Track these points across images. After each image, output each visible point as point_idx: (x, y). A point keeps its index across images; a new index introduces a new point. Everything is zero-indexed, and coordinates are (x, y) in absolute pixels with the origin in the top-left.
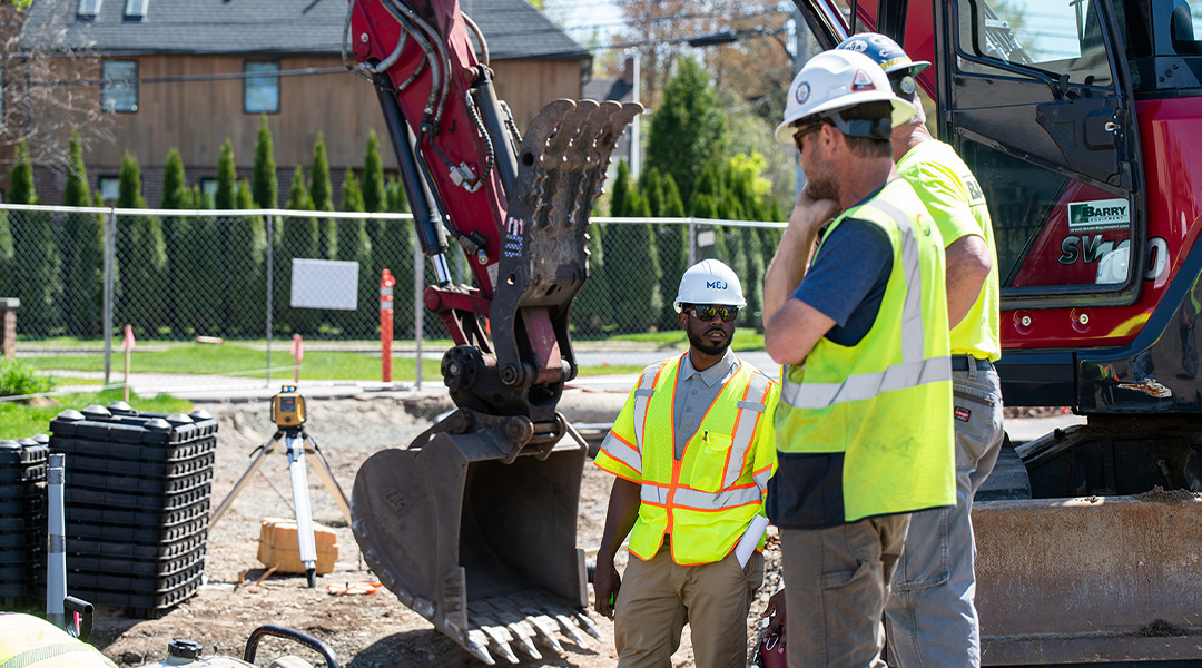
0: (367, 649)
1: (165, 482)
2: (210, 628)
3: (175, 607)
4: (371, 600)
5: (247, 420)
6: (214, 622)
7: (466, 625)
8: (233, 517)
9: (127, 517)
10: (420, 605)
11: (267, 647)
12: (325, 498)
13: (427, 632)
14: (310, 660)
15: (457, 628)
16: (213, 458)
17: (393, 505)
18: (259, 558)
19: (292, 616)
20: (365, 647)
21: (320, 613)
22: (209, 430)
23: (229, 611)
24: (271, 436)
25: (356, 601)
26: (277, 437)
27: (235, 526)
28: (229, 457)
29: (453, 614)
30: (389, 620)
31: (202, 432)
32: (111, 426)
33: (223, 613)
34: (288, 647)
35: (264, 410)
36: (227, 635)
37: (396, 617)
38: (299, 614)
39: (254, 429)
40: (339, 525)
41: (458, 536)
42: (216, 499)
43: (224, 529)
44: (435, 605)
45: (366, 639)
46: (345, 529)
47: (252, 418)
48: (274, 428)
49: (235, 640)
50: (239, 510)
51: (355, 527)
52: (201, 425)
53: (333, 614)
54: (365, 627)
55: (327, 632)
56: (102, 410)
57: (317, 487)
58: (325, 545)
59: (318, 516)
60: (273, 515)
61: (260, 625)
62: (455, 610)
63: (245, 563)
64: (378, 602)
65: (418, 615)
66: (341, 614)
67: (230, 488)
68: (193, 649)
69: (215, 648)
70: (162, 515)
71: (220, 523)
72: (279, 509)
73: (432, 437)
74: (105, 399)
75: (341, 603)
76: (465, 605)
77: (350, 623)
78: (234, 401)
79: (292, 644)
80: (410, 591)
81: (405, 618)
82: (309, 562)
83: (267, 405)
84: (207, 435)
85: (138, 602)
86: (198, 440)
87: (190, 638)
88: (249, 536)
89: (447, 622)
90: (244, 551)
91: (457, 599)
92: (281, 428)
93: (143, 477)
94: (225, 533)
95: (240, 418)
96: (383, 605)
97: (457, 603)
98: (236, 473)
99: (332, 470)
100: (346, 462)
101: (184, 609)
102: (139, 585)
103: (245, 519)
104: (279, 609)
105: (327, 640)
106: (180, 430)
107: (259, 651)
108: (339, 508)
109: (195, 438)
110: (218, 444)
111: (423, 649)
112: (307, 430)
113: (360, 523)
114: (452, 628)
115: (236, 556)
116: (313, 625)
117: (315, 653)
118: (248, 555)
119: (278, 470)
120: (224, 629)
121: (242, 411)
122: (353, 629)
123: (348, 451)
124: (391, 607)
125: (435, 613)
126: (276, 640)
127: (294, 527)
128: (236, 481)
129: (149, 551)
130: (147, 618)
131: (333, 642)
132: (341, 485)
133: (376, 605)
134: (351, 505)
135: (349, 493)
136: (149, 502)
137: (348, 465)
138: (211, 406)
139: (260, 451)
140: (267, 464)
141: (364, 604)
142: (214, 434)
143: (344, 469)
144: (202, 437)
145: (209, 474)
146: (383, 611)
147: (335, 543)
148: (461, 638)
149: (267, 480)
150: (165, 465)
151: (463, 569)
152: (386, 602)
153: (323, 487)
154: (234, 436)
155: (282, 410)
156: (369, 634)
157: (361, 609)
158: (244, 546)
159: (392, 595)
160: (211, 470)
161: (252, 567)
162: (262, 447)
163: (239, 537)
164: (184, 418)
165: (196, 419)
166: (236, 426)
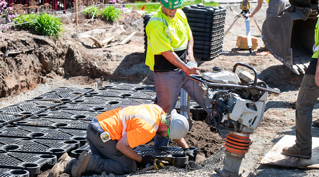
0: (265, 70)
1: (212, 25)
2: (224, 63)
3: (214, 58)
4: (266, 57)
5: (234, 8)
6: (225, 62)
7: (292, 64)
8: (230, 34)
9: (202, 34)
10: (279, 58)
11: (238, 69)
12: (254, 29)
13: (281, 66)
14: (250, 72)
15: (290, 65)
16: (225, 18)
17: (273, 31)
18: (237, 45)
19: (245, 61)
20: (265, 69)
21: (253, 60)
22: (224, 11)
23: (229, 59)
24: (240, 13)
25: (262, 57)
26: (242, 13)
27: (230, 37)
28: (229, 18)
29: (288, 61)
30: (271, 62)
31: (222, 11)
32: (198, 10)
33: (227, 60)
34: (244, 69)
35: (238, 6)
36: (228, 66)
37: (273, 62)
38: (247, 60)
39: (236, 11)
40: (258, 37)
41: (290, 40)
42: (225, 29)
43: (227, 37)
44: (284, 58)
45: (265, 67)
46: (259, 38)
47: (235, 8)
48: (241, 11)
49: (230, 67)
50: (232, 32)
51: (263, 37)
52: (222, 10)
53: (256, 60)
54: (265, 64)
55: (255, 65)
56: (195, 5)
57: (252, 27)
58: (254, 42)
59: (253, 34)
60: (240, 34)
61: (237, 63)
62: (289, 60)
63: (233, 47)
64: (268, 57)
65: (279, 61)
66: (258, 60)
67: (229, 27)
68: (219, 69)
69: (225, 69)
70: (211, 33)
71: (227, 36)
72: (242, 32)
73: (284, 13)
74: (196, 3)
75: (258, 57)
76: (292, 59)
77: (261, 63)
78: (231, 3)
79: (245, 68)
80: (277, 55)
81: (276, 62)
82: (250, 46)
83: (239, 4)
84: (223, 12)
85: (205, 56)
86: (221, 14)
87: (218, 66)
88: (234, 39)
89: (287, 63)
90: (233, 43)
91: (290, 57)
92: (243, 11)
93: (206, 23)
94: (227, 38)
95: (232, 8)
96: (270, 58)
97: (290, 58)
98: (231, 23)
99: (257, 22)
100: (260, 20)
101: (217, 58)
102: (205, 52)
103: (233, 35)
104: (242, 59)
105: (255, 67)
106: (216, 11)
107: (236, 70)
108: (258, 32)
109: (220, 13)
110: (226, 15)
111: (280, 70)
112: (250, 11)
113: (264, 36)
114: (288, 64)
115: (231, 45)
116: (250, 63)
117: (251, 71)
118: (234, 44)
119: (242, 22)
120: (227, 64)
121: (233, 6)
122: (262, 64)
123: (261, 17)
124: (272, 59)
125: (283, 60)
126: (241, 67)
127: (246, 37)
128: (231, 25)
129: (208, 43)
130: (207, 60)
131: (256, 68)
132: (259, 26)
133: (268, 58)
134: (262, 31)
135: (261, 28)
136: (208, 30)
137: (261, 21)
138: (224, 4)
139: (237, 17)
140: (239, 20)
141: (265, 58)
142: (225, 12)
143: (260, 22)
144: (222, 13)
145: (224, 23)
146: (270, 60)
147: (257, 41)
148: (291, 67)
149: (239, 24)
150: (212, 20)
151: (292, 49)
152: (270, 57)
153: (254, 26)
154: (230, 12)
155: (243, 6)
156: (266, 66)
157: (264, 59)
158: (233, 42)
159: (272, 56)
160: (224, 22)
161: (235, 48)
162: (238, 16)
163: (232, 39)
164: (217, 8)
165: (220, 8)
166: (231, 10)
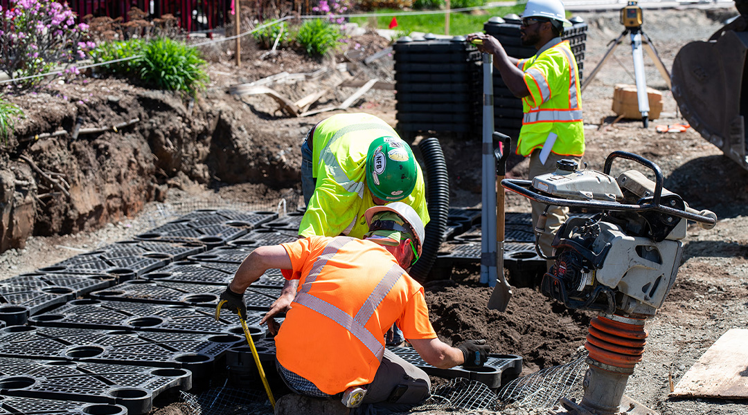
0: (681, 167)
4: (683, 136)
5: (605, 23)
7: (744, 152)
8: (597, 83)
10: (714, 140)
11: (617, 164)
12: (654, 72)
13: (719, 157)
14: (644, 173)
15: (738, 155)
16: (584, 47)
17: (698, 77)
18: (613, 109)
19: (633, 146)
20: (679, 165)
21: (651, 144)
22: (583, 29)
23: (594, 142)
24: (619, 34)
25: (674, 136)
26: (625, 33)
27: (598, 89)
28: (594, 46)
29: (736, 145)
30: (695, 149)
31: (578, 30)
33: (590, 143)
34: (631, 165)
35: (616, 17)
36: (593, 157)
37: (699, 147)
38: (638, 145)
39: (610, 28)
40: (663, 89)
41: (740, 96)
42: (586, 72)
43: (591, 91)
44: (724, 139)
45: (680, 160)
46: (666, 91)
47: (608, 22)
48: (623, 28)
49: (598, 160)
50: (601, 80)
51: (674, 90)
52: (577, 26)
53: (659, 145)
54: (681, 154)
55: (655, 156)
56: (515, 17)
57: (649, 66)
58: (654, 101)
59: (650, 83)
60: (622, 82)
61: (613, 151)
62: (737, 143)
63: (604, 113)
64: (688, 137)
65: (713, 146)
66: (664, 145)
67: (594, 66)
68: (572, 165)
69: (586, 165)
71: (589, 87)
72: (626, 79)
73: (723, 33)
74: (517, 10)
75: (664, 138)
76: (743, 140)
77: (670, 150)
78: (598, 11)
79: (633, 163)
80: (708, 131)
81: (705, 148)
82: (644, 112)
83: (618, 14)
84: (581, 33)
86: (576, 36)
88: (606, 96)
89: (732, 150)
90: (604, 105)
91: (738, 136)
92: (627, 28)
94: (591, 94)
95: (601, 22)
96: (691, 139)
97: (738, 139)
98: (599, 57)
99: (660, 55)
100: (668, 49)
103: (604, 85)
104: (625, 141)
105: (656, 161)
107: (612, 167)
108: (664, 79)
109: (573, 34)
110: (588, 38)
111: (717, 167)
112: (643, 29)
113: (677, 88)
114: (735, 154)
115: (599, 108)
116: (646, 151)
117: (647, 169)
118: (606, 107)
119: (626, 54)
120: (591, 154)
121: (603, 18)
122: (672, 154)
123: (669, 43)
124: (695, 141)
125: (724, 144)
126: (624, 160)
127: (635, 90)
128: (599, 61)
131: (659, 162)
132: (665, 64)
133: (686, 139)
134: (672, 76)
135: (670, 69)
137: (670, 51)
138: (583, 15)
139: (613, 43)
140: (618, 51)
141: (679, 139)
142: (585, 32)
143: (668, 54)
144: (577, 34)
145: (582, 57)
146: (691, 143)
147: (660, 100)
148: (741, 161)
149: (618, 60)
151: (742, 117)
152: (693, 137)
153: (653, 65)
154: (597, 33)
155: (628, 17)
156: (682, 157)
157: (678, 142)
158: (604, 102)
159: (697, 134)
160: (583, 54)
161: (608, 115)
162: (615, 40)
163: (601, 96)
166: (599, 27)
